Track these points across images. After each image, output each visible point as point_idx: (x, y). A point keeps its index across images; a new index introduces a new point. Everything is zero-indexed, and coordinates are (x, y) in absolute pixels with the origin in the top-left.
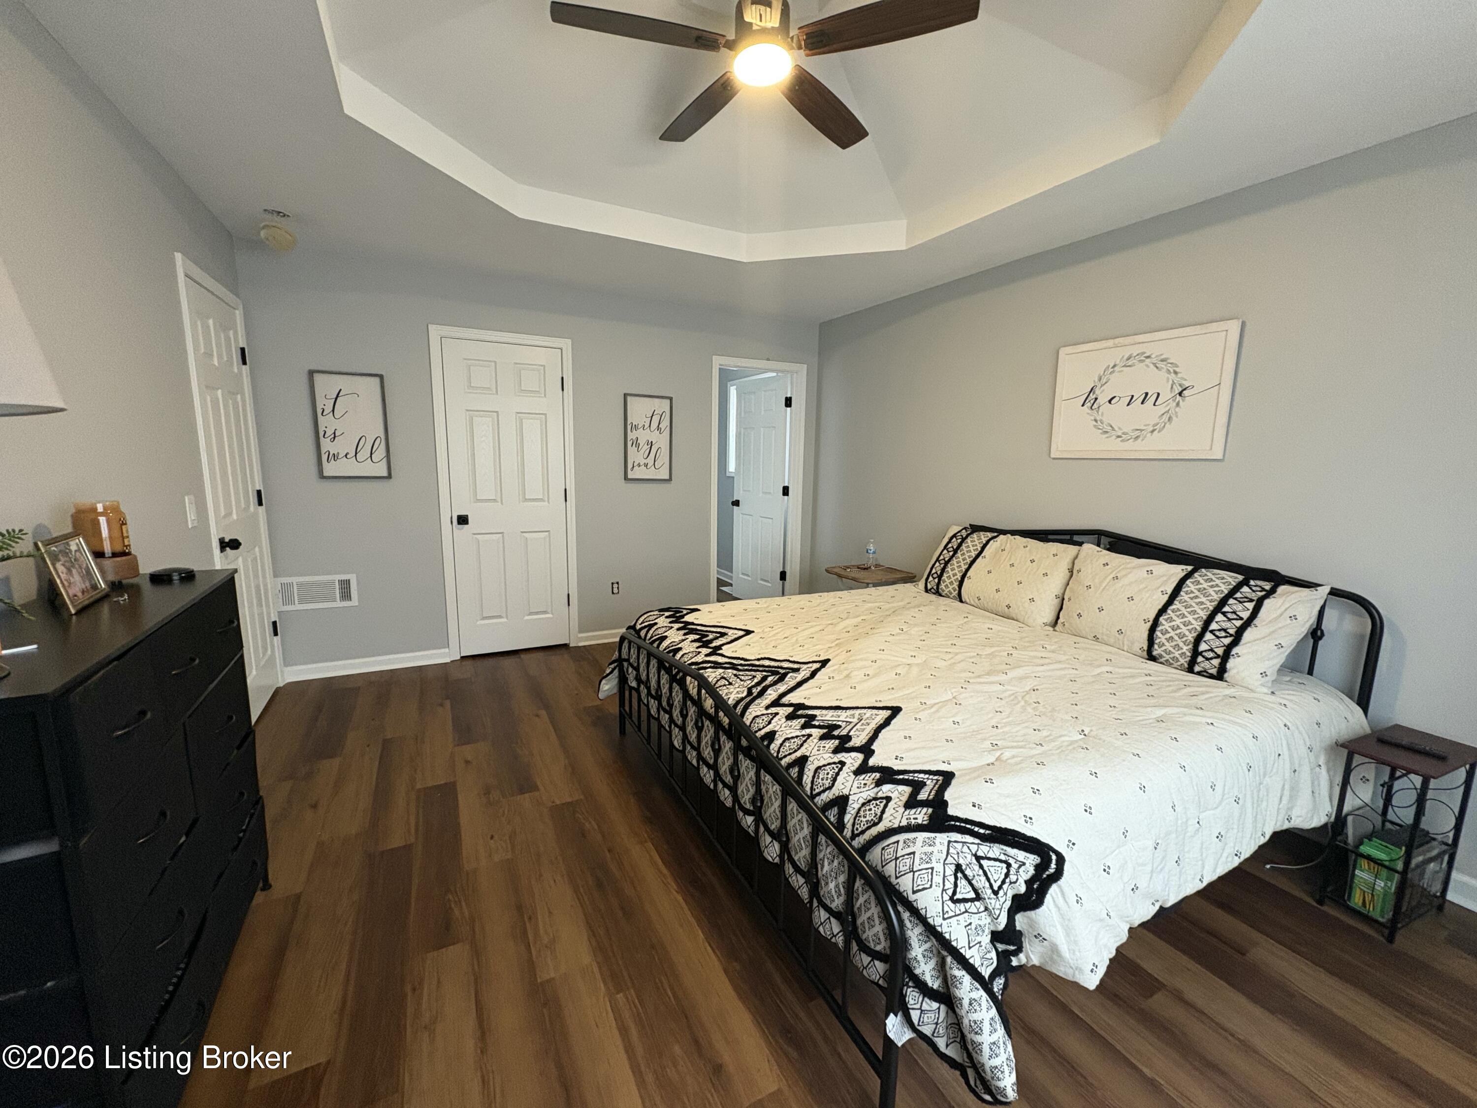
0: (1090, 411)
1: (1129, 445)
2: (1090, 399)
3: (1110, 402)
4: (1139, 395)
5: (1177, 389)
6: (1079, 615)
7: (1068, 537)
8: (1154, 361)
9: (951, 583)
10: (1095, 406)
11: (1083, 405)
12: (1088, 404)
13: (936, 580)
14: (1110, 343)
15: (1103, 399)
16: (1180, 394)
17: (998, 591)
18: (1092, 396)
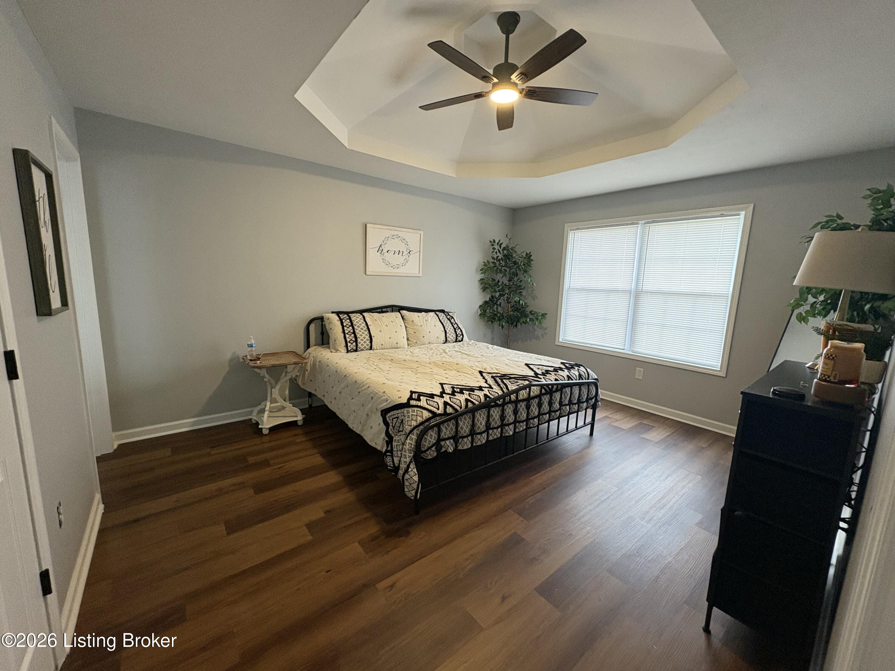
0: (380, 255)
1: (396, 270)
2: (380, 249)
3: (388, 252)
4: (397, 251)
5: (408, 251)
6: (423, 337)
7: (380, 310)
8: (401, 239)
9: (365, 342)
10: (382, 253)
11: (378, 252)
12: (380, 252)
13: (354, 344)
14: (387, 227)
15: (385, 251)
16: (409, 253)
17: (390, 338)
18: (381, 249)
